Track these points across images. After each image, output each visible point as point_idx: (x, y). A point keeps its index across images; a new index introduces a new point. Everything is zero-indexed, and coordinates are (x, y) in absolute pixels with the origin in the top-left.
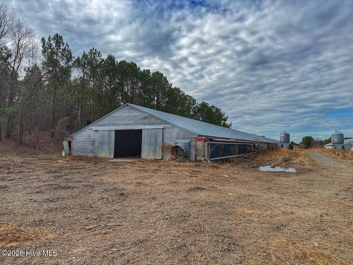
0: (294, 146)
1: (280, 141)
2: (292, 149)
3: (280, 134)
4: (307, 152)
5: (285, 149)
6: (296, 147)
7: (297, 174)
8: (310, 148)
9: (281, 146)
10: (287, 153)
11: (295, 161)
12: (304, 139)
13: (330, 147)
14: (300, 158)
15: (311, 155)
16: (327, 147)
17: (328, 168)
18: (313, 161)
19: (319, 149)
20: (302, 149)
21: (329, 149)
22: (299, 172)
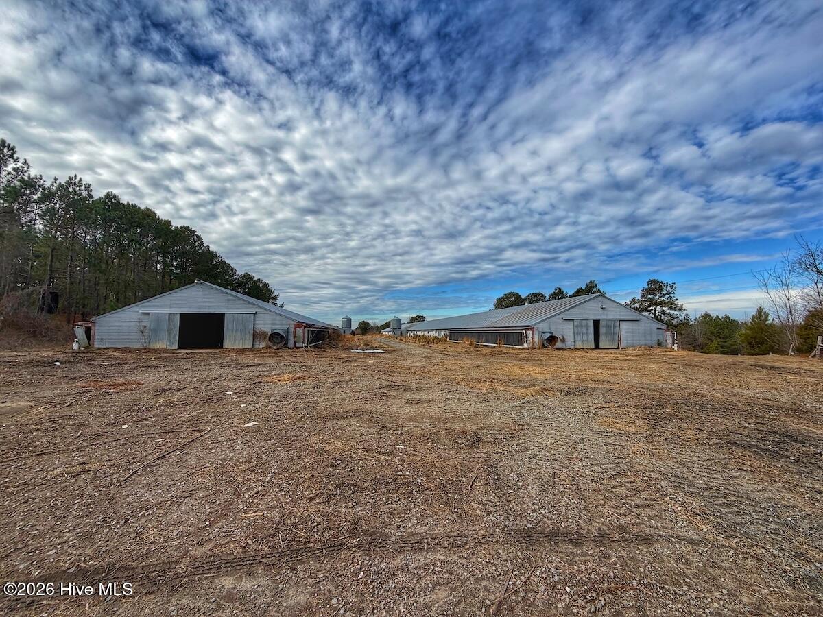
1: (342, 326)
2: (354, 335)
5: (348, 335)
8: (368, 334)
9: (343, 333)
12: (361, 324)
19: (376, 336)
20: (359, 336)
21: (387, 335)
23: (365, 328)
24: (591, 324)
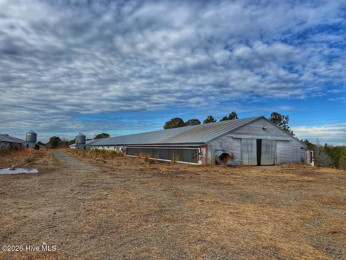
0: (40, 146)
1: (25, 140)
2: (38, 149)
3: (27, 133)
4: (53, 152)
5: (31, 149)
6: (43, 147)
7: (38, 174)
8: (56, 148)
9: (26, 146)
10: (32, 153)
11: (39, 162)
12: (52, 139)
13: (74, 147)
14: (45, 158)
15: (56, 155)
16: (72, 147)
17: (69, 167)
18: (57, 160)
19: (64, 149)
20: (48, 149)
21: (73, 149)
22: (41, 172)
23: (55, 143)
24: (255, 142)
